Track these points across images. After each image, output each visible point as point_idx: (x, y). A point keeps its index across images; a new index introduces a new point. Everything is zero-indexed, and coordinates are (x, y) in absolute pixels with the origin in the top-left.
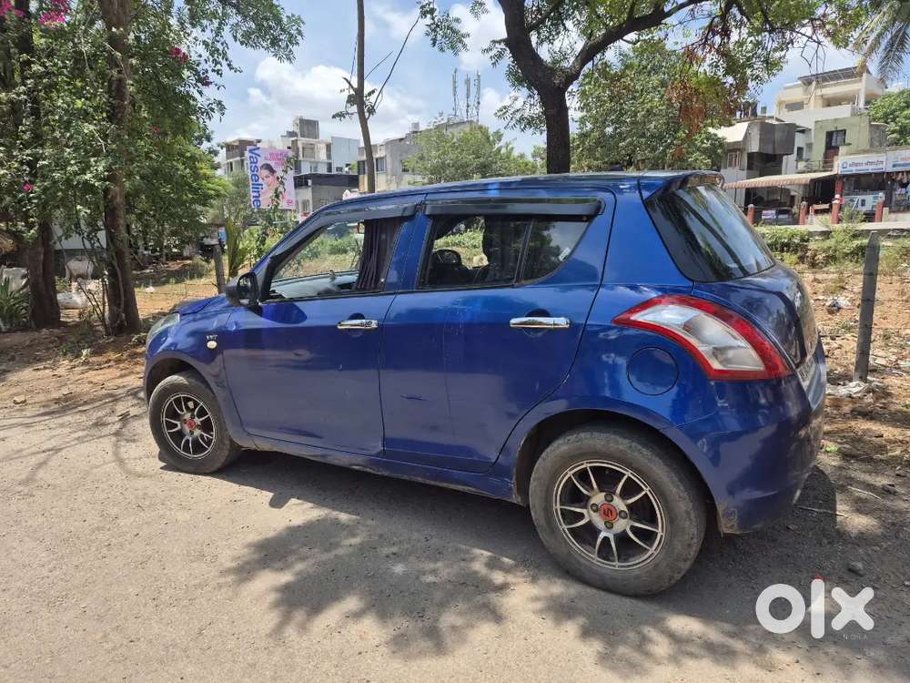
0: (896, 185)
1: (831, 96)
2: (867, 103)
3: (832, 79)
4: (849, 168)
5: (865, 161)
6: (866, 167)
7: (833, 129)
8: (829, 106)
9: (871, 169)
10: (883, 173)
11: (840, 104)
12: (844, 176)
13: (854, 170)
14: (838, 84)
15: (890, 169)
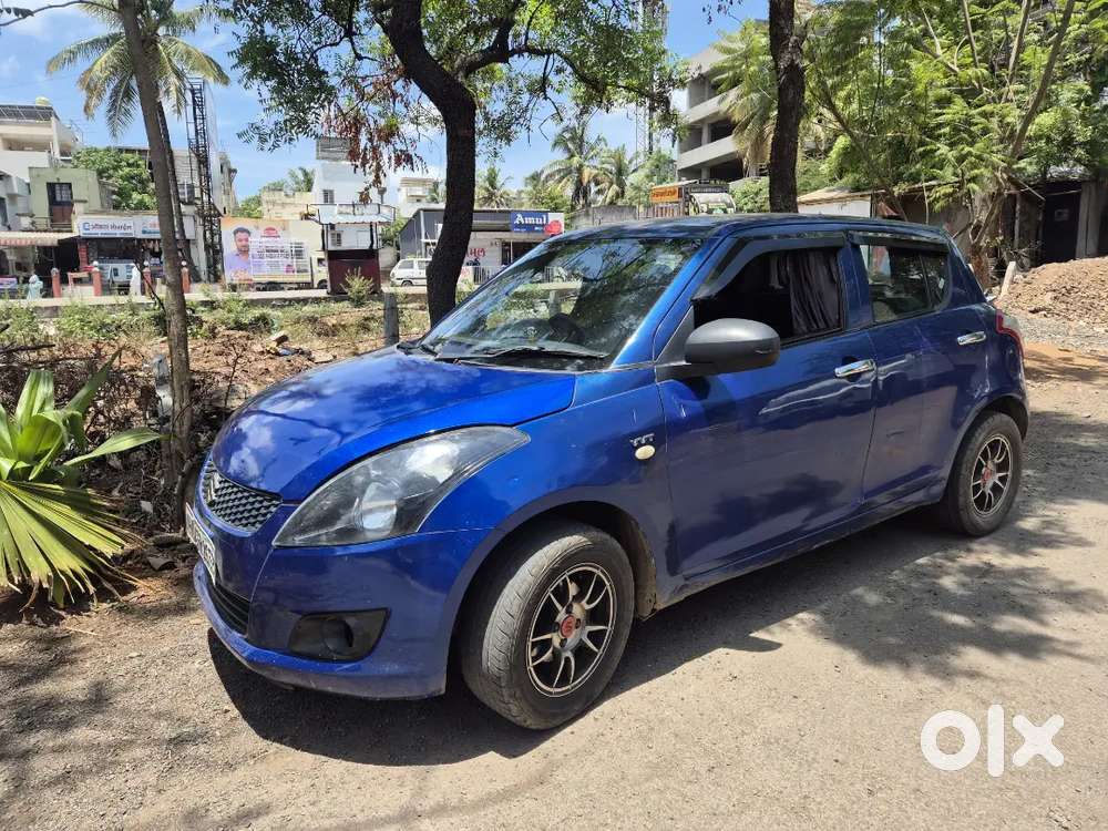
0: (148, 255)
1: (12, 137)
2: (63, 153)
3: (10, 116)
4: (92, 231)
5: (111, 223)
6: (113, 231)
7: (56, 181)
8: (10, 149)
9: (118, 233)
10: (134, 239)
11: (23, 149)
12: (87, 239)
13: (99, 233)
14: (18, 124)
15: (140, 236)
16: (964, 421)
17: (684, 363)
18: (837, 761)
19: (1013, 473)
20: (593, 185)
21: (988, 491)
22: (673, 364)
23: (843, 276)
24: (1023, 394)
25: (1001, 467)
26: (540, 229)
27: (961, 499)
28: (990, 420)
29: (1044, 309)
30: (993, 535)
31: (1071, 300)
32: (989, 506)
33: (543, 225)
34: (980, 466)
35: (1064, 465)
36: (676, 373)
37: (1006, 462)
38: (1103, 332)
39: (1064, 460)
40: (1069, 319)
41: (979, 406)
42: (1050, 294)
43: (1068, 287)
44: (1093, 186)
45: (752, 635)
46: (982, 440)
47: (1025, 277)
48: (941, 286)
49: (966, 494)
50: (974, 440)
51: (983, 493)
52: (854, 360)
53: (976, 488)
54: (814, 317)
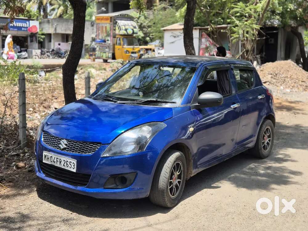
16: (260, 122)
17: (197, 104)
18: (245, 206)
19: (272, 138)
20: (48, 5)
21: (266, 144)
22: (194, 105)
23: (230, 78)
24: (274, 114)
25: (269, 137)
26: (25, 29)
27: (260, 147)
28: (266, 122)
29: (268, 82)
30: (268, 158)
31: (277, 78)
32: (266, 149)
33: (27, 28)
34: (264, 136)
35: (283, 138)
36: (196, 107)
37: (270, 135)
38: (289, 91)
39: (283, 137)
40: (277, 86)
41: (263, 117)
42: (270, 76)
43: (276, 73)
44: (282, 29)
45: (212, 185)
46: (264, 129)
47: (260, 68)
48: (252, 80)
49: (261, 145)
50: (262, 128)
51: (265, 145)
52: (235, 104)
53: (263, 143)
54: (224, 91)
